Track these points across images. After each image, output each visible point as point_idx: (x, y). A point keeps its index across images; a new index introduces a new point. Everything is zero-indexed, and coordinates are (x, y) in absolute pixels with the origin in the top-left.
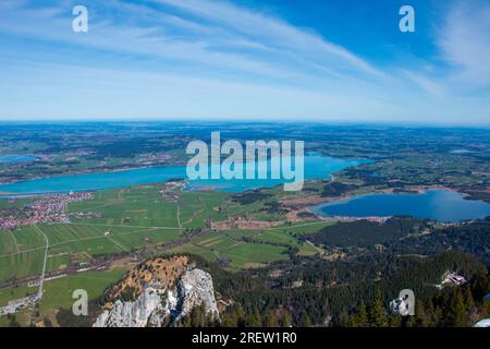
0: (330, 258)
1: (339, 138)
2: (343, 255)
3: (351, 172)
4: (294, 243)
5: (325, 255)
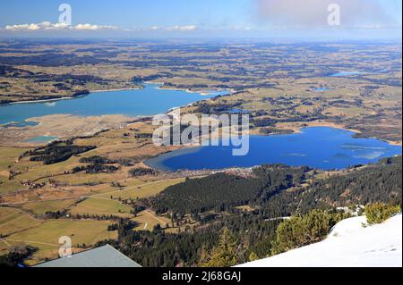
5: (168, 227)
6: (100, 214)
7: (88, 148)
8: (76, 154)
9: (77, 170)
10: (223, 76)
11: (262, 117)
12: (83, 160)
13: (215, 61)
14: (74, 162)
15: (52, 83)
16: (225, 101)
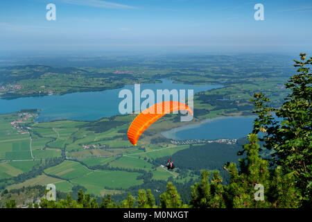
0: (183, 181)
2: (195, 178)
4: (148, 168)
5: (177, 178)
6: (132, 168)
7: (125, 123)
8: (115, 127)
9: (116, 138)
10: (216, 75)
11: (243, 104)
12: (120, 131)
13: (210, 64)
15: (101, 79)
16: (218, 92)
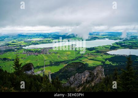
0: (114, 65)
1: (113, 35)
2: (117, 64)
3: (117, 43)
4: (104, 61)
5: (112, 64)
6: (100, 60)
7: (97, 49)
8: (94, 50)
9: (95, 52)
11: (129, 46)
12: (96, 51)
14: (94, 51)
16: (121, 42)
